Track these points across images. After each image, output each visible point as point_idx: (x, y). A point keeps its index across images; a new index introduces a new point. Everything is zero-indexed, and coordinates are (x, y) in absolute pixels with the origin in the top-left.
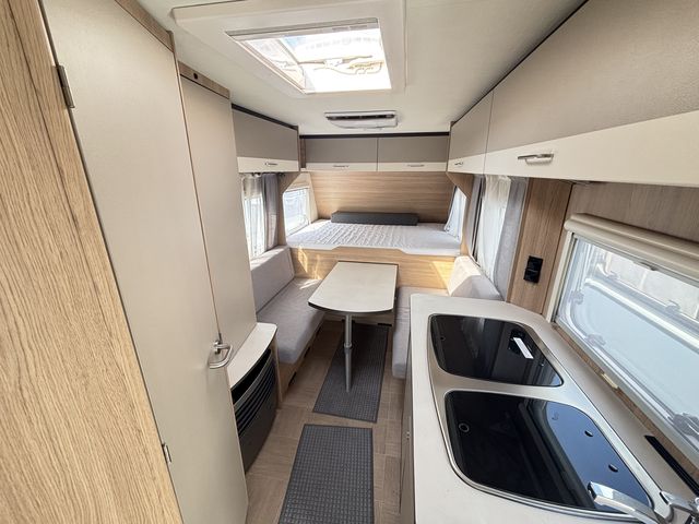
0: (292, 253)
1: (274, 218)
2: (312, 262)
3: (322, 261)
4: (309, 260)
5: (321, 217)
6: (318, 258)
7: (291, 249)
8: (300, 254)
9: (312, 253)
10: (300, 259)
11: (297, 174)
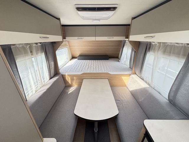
0: (63, 77)
1: (52, 63)
2: (72, 80)
3: (76, 79)
4: (71, 79)
5: (73, 58)
6: (75, 78)
7: (62, 75)
8: (66, 77)
9: (72, 77)
10: (67, 79)
11: (62, 42)
